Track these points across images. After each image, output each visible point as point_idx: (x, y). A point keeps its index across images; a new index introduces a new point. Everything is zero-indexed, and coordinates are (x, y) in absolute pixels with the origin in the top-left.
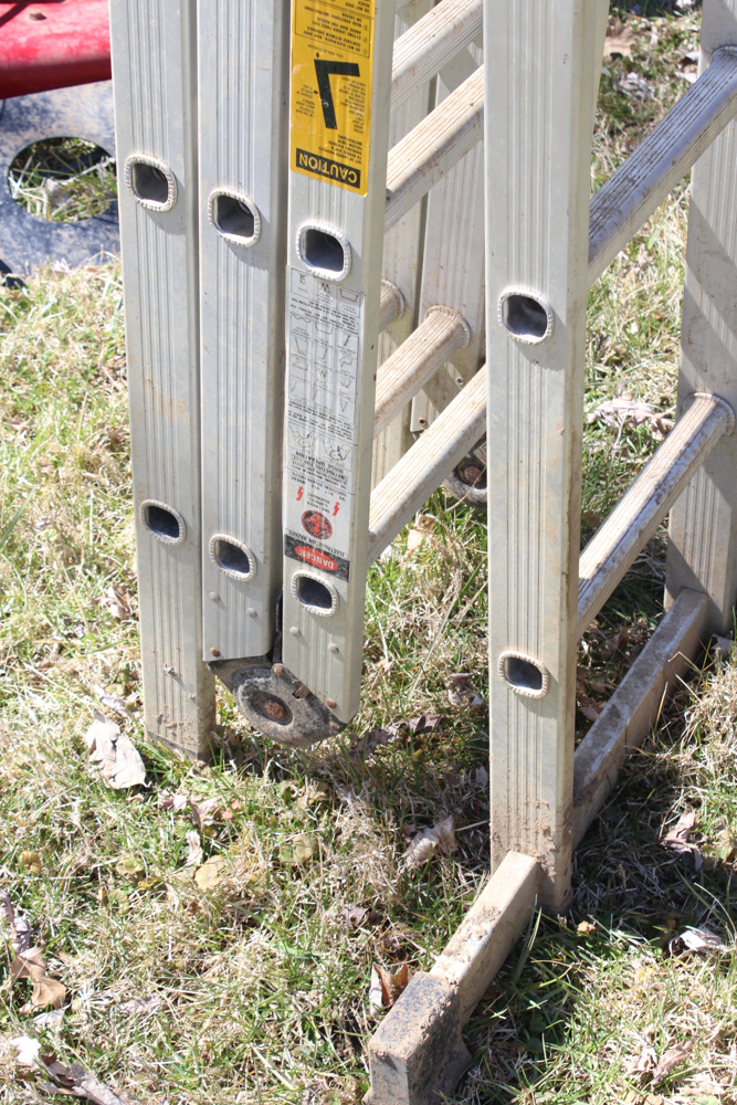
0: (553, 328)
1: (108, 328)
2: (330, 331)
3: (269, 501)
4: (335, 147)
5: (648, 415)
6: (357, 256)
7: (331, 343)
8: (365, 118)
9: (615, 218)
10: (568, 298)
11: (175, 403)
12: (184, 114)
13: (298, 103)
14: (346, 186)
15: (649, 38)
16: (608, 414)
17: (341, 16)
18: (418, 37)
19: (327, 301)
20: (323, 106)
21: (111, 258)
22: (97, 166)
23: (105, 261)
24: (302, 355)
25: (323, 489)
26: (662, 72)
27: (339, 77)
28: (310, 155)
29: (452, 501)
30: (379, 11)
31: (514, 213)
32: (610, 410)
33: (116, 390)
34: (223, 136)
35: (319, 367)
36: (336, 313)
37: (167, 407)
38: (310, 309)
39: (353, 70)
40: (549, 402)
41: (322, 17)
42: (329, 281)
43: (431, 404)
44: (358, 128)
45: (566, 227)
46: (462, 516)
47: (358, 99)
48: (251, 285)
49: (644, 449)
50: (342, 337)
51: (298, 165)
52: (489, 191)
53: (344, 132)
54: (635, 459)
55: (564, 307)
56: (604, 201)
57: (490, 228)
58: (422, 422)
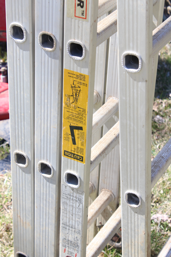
0: (141, 203)
1: (6, 193)
2: (74, 202)
3: (55, 252)
4: (76, 150)
5: (167, 219)
6: (82, 181)
7: (74, 206)
8: (84, 142)
9: (158, 169)
10: (145, 194)
11: (27, 223)
12: (31, 140)
13: (65, 137)
14: (79, 161)
15: (162, 106)
16: (155, 218)
17: (77, 114)
18: (98, 114)
19: (73, 194)
20: (72, 138)
21: (7, 172)
22: (3, 145)
23: (5, 172)
24: (65, 209)
25: (72, 249)
26: (166, 115)
27: (77, 130)
28: (68, 152)
29: (109, 247)
30: (88, 112)
31: (129, 170)
32: (156, 217)
33: (8, 212)
34: (42, 146)
35: (71, 213)
36: (76, 197)
37: (24, 224)
38: (68, 196)
39: (81, 128)
40: (141, 225)
41: (72, 114)
42: (74, 188)
43: (103, 218)
44: (82, 144)
45: (144, 174)
46: (112, 251)
47: (82, 136)
48: (50, 189)
49: (167, 229)
50: (78, 204)
51: (65, 155)
52: (121, 163)
53: (78, 146)
54: (164, 232)
55: (145, 197)
56: (155, 164)
57: (122, 174)
58: (100, 223)
